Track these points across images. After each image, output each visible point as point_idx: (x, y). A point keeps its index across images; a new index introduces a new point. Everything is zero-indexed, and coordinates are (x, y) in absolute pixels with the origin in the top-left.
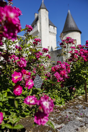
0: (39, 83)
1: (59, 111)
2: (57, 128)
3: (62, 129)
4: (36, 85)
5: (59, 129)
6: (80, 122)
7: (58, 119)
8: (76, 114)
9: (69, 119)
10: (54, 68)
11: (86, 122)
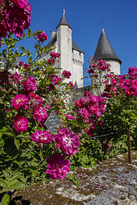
0: (55, 124)
1: (86, 176)
2: (84, 201)
3: (91, 202)
4: (51, 127)
5: (86, 201)
6: (121, 191)
7: (85, 187)
8: (114, 181)
9: (102, 187)
10: (80, 102)
11: (130, 193)
